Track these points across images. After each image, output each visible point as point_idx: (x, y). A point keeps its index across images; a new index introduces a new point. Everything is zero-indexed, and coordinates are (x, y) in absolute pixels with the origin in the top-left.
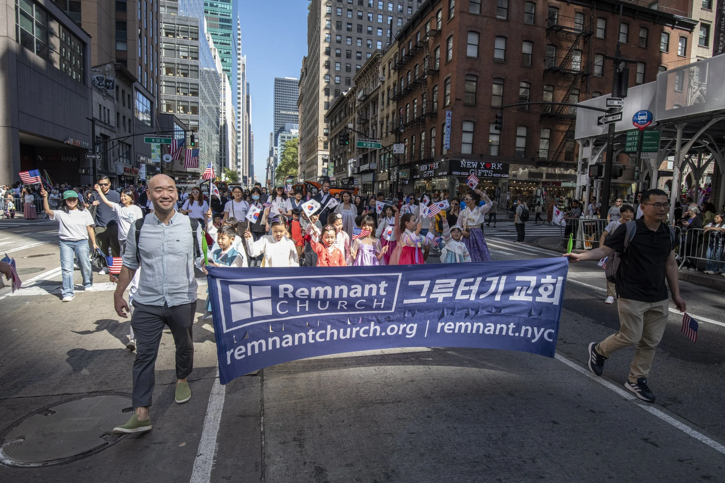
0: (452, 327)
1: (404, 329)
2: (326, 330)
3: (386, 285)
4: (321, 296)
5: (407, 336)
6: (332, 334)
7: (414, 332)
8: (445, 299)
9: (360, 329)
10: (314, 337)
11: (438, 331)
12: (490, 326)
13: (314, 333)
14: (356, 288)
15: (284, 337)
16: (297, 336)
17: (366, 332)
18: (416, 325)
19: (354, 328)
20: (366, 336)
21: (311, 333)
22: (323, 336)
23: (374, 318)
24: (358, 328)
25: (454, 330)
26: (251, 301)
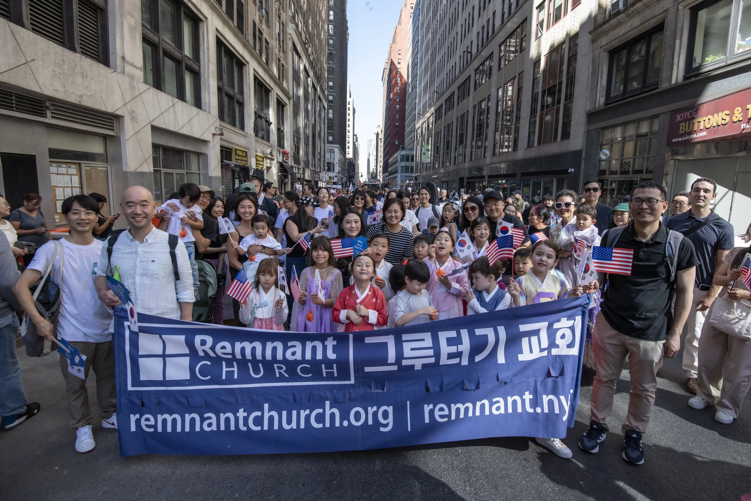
0: (446, 412)
1: (375, 414)
2: (262, 410)
3: (335, 343)
4: (249, 356)
5: (382, 429)
6: (271, 418)
7: (391, 420)
8: (424, 366)
9: (311, 412)
10: (246, 419)
11: (427, 420)
12: (498, 402)
13: (245, 414)
14: (294, 346)
15: (206, 415)
16: (223, 417)
17: (320, 418)
18: (391, 407)
19: (302, 411)
20: (320, 426)
21: (241, 414)
22: (258, 421)
23: (328, 394)
24: (308, 412)
25: (449, 416)
26: (164, 356)
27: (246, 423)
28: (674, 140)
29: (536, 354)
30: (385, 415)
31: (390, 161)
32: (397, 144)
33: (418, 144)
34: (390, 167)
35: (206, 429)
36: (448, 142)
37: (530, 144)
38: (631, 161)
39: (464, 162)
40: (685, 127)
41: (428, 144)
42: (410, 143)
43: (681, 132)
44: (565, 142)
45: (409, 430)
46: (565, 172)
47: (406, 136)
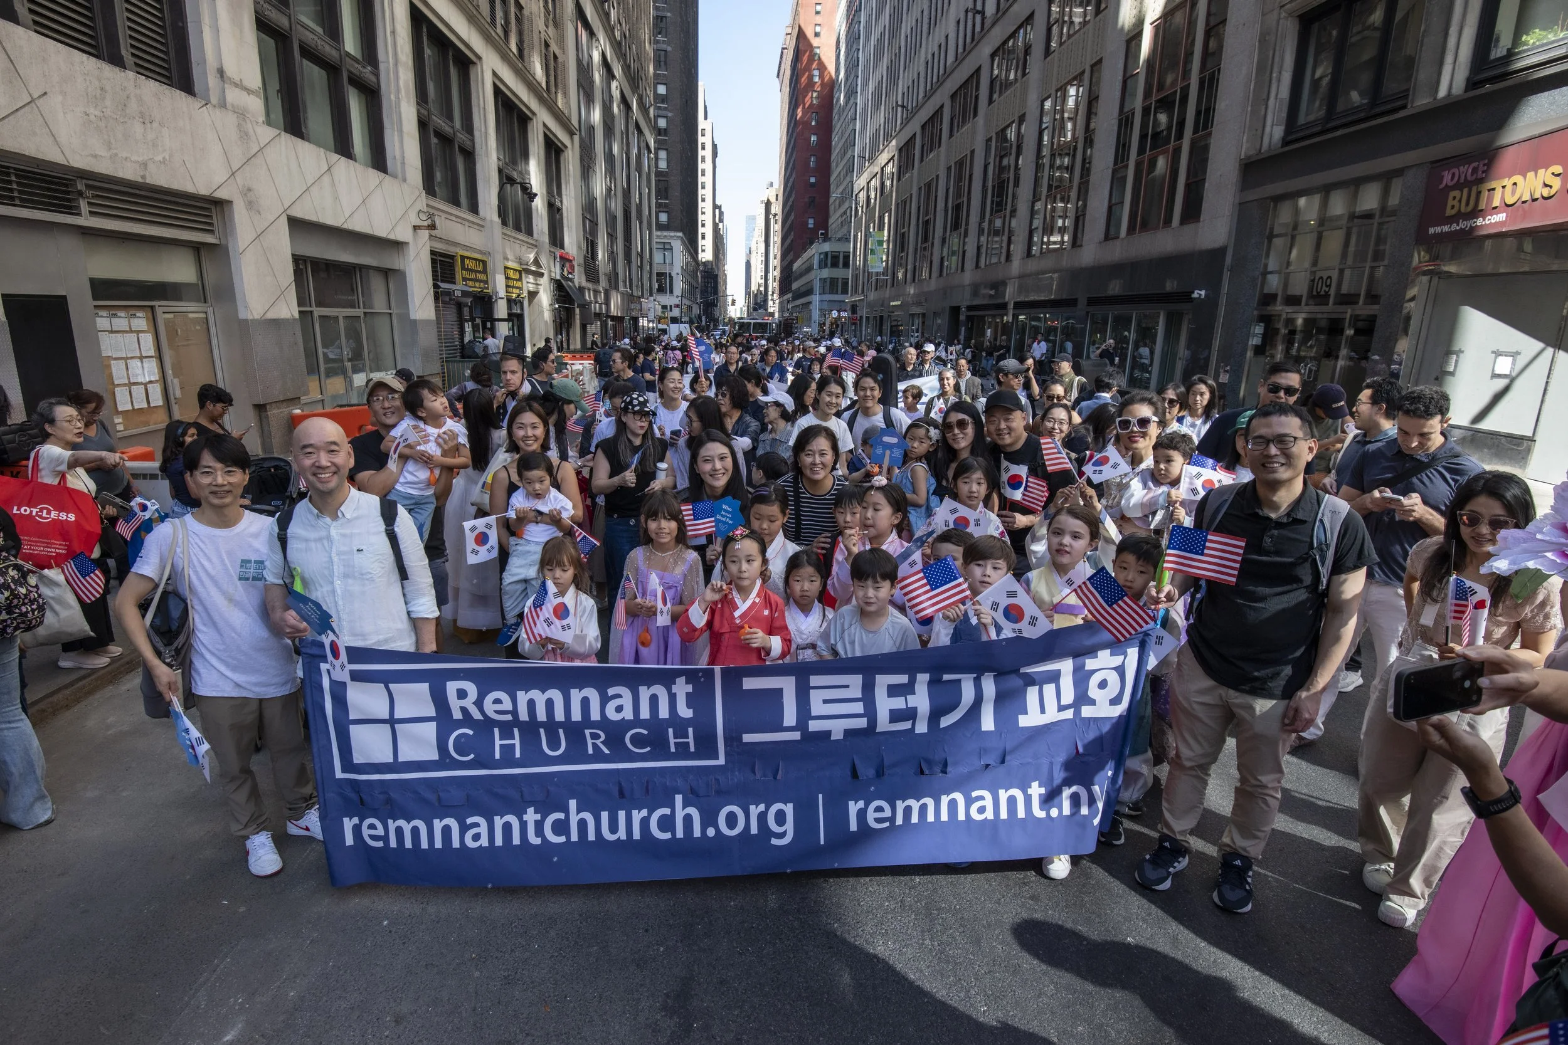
0: (888, 813)
1: (762, 817)
2: (566, 810)
3: (690, 689)
5: (775, 841)
6: (582, 824)
7: (790, 825)
8: (848, 733)
9: (650, 814)
10: (539, 826)
11: (853, 826)
12: (982, 798)
13: (538, 817)
15: (469, 821)
16: (499, 822)
17: (667, 823)
18: (790, 806)
19: (635, 812)
20: (668, 836)
21: (531, 816)
22: (561, 827)
23: (680, 782)
24: (644, 812)
25: (892, 819)
26: (392, 721)
27: (539, 831)
28: (1432, 231)
29: (1052, 715)
30: (780, 818)
31: (796, 266)
32: (811, 226)
33: (858, 228)
34: (796, 279)
35: (470, 843)
36: (927, 223)
37: (1112, 230)
38: (1335, 275)
39: (963, 270)
40: (1460, 201)
41: (881, 228)
42: (842, 225)
43: (1449, 212)
44: (1189, 228)
45: (822, 842)
46: (1186, 297)
47: (832, 208)
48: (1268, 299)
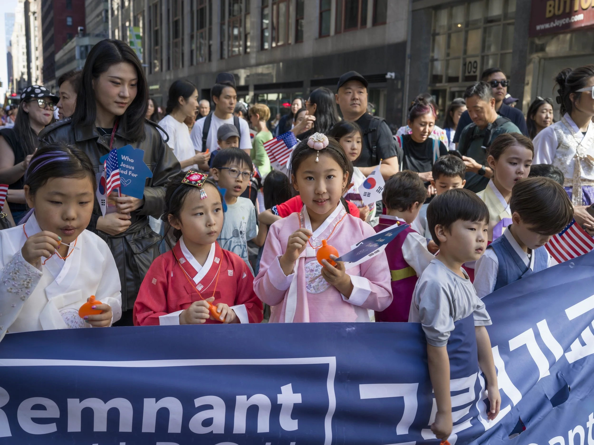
28: (538, 28)
31: (58, 56)
32: (69, 23)
33: (115, 25)
34: (60, 67)
36: (176, 23)
37: (323, 31)
38: (478, 60)
39: (210, 60)
40: (554, 7)
41: (136, 24)
42: (98, 24)
43: (548, 15)
44: (379, 29)
46: (382, 78)
47: (88, 10)
48: (436, 78)
